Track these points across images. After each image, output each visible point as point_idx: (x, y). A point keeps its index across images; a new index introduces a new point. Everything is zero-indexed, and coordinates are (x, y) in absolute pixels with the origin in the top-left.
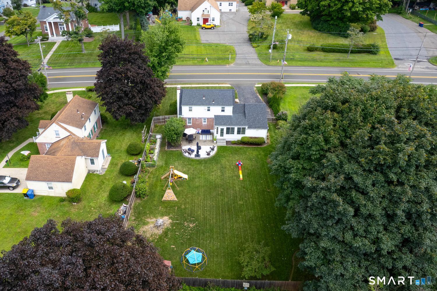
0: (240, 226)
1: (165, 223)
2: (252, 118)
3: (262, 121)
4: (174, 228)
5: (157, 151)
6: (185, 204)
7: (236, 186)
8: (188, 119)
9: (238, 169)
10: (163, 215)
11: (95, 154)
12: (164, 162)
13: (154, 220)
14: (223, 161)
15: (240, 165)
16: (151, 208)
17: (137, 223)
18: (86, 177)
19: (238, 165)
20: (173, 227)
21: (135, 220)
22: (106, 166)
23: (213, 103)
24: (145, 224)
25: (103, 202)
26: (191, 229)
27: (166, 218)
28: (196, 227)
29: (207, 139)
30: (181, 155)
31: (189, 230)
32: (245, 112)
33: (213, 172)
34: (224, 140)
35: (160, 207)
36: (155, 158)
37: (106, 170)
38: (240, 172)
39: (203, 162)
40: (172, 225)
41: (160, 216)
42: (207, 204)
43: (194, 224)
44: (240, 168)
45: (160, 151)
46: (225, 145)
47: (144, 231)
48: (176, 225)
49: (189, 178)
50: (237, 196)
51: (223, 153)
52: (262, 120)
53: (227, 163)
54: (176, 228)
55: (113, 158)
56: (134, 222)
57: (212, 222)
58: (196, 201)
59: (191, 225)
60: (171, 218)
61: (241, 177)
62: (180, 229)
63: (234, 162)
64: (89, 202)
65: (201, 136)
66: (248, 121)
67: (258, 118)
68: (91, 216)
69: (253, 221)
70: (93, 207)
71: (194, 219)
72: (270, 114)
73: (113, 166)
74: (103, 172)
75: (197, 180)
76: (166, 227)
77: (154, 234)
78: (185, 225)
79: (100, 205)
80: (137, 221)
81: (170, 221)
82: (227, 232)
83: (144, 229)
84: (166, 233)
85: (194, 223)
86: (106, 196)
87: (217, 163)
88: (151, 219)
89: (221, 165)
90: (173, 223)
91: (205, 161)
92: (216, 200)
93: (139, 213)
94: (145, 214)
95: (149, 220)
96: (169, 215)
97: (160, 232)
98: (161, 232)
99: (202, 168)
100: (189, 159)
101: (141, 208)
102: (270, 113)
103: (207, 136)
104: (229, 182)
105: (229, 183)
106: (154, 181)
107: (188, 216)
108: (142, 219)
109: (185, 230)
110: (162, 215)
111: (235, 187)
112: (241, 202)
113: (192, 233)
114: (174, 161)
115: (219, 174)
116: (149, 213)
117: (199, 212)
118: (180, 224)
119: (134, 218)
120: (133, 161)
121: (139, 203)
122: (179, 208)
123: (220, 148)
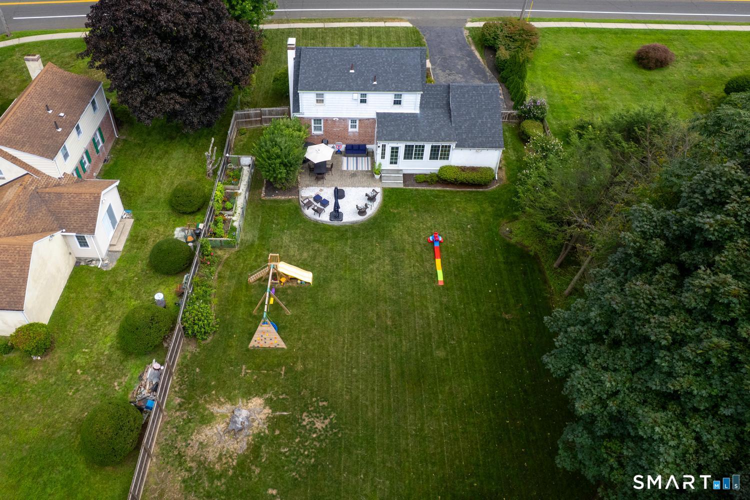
0: (440, 425)
1: (254, 420)
2: (465, 120)
3: (490, 128)
4: (277, 432)
5: (240, 201)
6: (304, 358)
7: (429, 305)
8: (315, 120)
9: (432, 254)
10: (250, 394)
11: (87, 225)
12: (256, 233)
13: (226, 409)
14: (398, 231)
15: (437, 244)
16: (221, 371)
17: (185, 417)
18: (72, 278)
19: (433, 242)
20: (274, 431)
21: (180, 405)
22: (120, 247)
23: (375, 83)
24: (207, 419)
25: (106, 353)
26: (318, 437)
27: (257, 402)
28: (331, 429)
29: (360, 169)
30: (296, 211)
31: (314, 439)
32: (448, 104)
33: (372, 262)
34: (398, 171)
35: (244, 367)
36: (237, 220)
37: (119, 255)
38: (438, 262)
39: (349, 234)
40: (273, 423)
41: (243, 397)
42: (358, 357)
43: (327, 421)
44: (437, 252)
45: (249, 202)
46: (402, 186)
47: (201, 443)
48: (282, 424)
49: (314, 279)
50: (431, 334)
51: (397, 208)
52: (489, 125)
53: (406, 237)
54: (281, 433)
55: (137, 220)
56: (178, 413)
57: (370, 414)
58: (331, 349)
59: (319, 425)
60: (269, 402)
61: (440, 277)
62: (291, 437)
63: (422, 234)
64: (72, 353)
65: (345, 159)
66: (456, 129)
67: (480, 121)
68: (74, 393)
69: (471, 410)
70: (81, 368)
71: (325, 403)
73: (135, 245)
74: (111, 262)
75: (334, 285)
76: (256, 431)
77: (227, 452)
78: (305, 423)
79: (98, 360)
80: (185, 409)
81: (268, 411)
82: (408, 445)
83: (202, 438)
84: (255, 449)
85: (325, 418)
86: (114, 333)
87: (382, 237)
88: (221, 404)
89: (393, 242)
90: (274, 418)
91: (354, 230)
92: (380, 346)
93: (192, 386)
94: (206, 388)
95: (215, 409)
96: (265, 391)
97: (239, 446)
98: (245, 446)
99: (348, 250)
100: (316, 223)
101: (198, 370)
103: (360, 159)
104: (412, 292)
105: (411, 294)
106: (232, 289)
107: (312, 393)
108: (197, 405)
109: (305, 438)
110: (248, 394)
111: (427, 308)
112: (440, 354)
113: (321, 450)
114: (282, 230)
115: (388, 267)
116: (215, 387)
117: (339, 385)
118: (292, 421)
119: (178, 400)
120: (183, 230)
121: (193, 355)
122: (290, 370)
123: (389, 193)
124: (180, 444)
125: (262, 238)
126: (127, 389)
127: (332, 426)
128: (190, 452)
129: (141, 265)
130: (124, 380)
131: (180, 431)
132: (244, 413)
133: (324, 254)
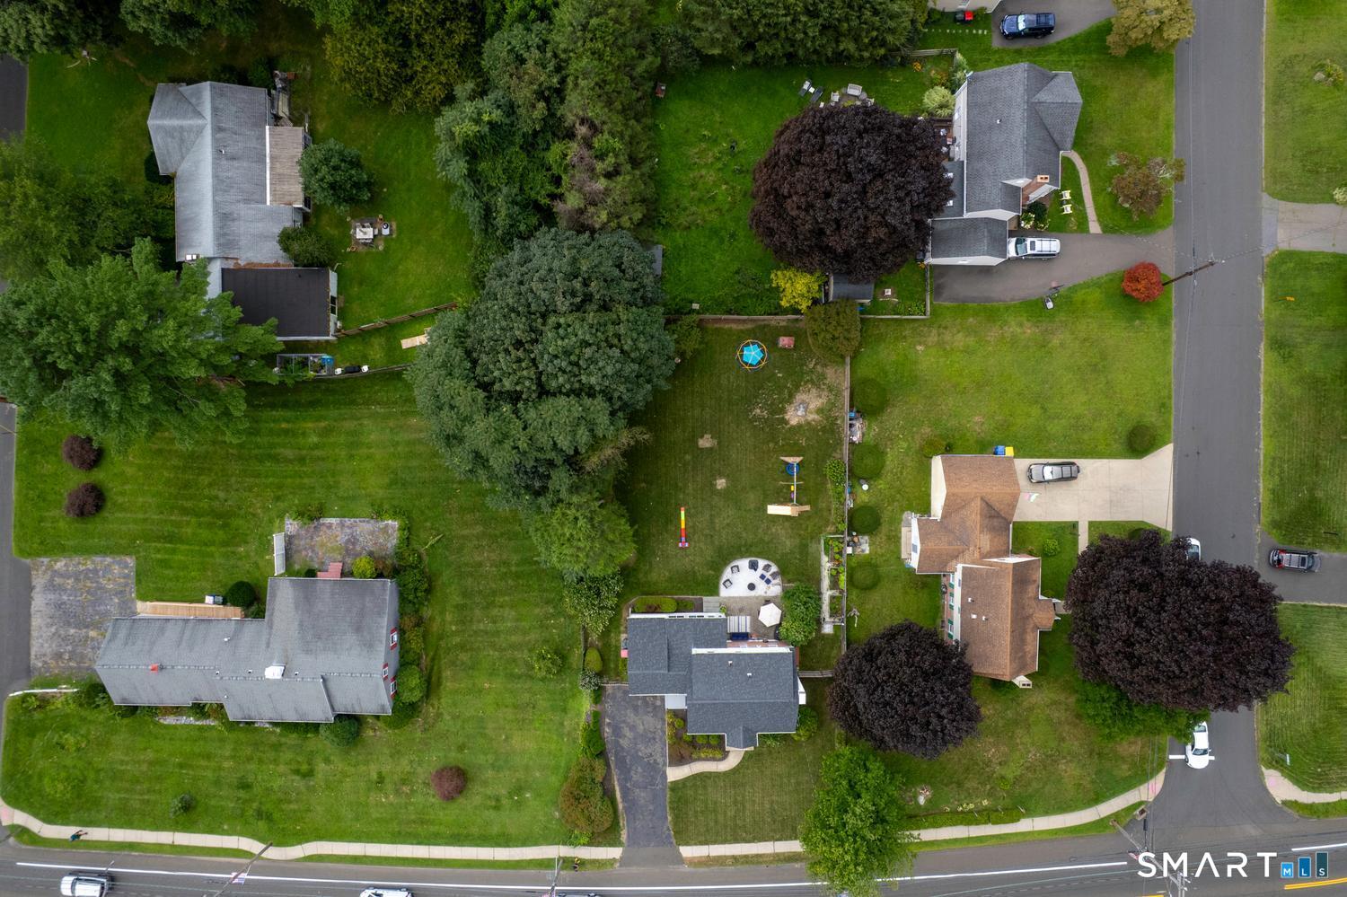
1: (794, 411)
4: (780, 406)
5: (826, 583)
6: (769, 450)
7: (692, 492)
9: (687, 532)
10: (798, 427)
12: (810, 550)
13: (811, 417)
14: (709, 553)
15: (683, 539)
16: (817, 441)
17: (832, 413)
19: (685, 542)
20: (782, 406)
22: (904, 530)
24: (819, 411)
25: (889, 450)
26: (758, 404)
27: (794, 422)
28: (751, 409)
29: (736, 618)
30: (783, 570)
31: (760, 403)
33: (728, 524)
35: (803, 444)
36: (825, 559)
37: (903, 524)
38: (683, 526)
39: (743, 549)
40: (783, 411)
41: (802, 425)
43: (754, 413)
44: (683, 534)
45: (819, 581)
46: (705, 599)
47: (821, 398)
48: (778, 411)
49: (766, 510)
51: (709, 576)
53: (704, 547)
54: (778, 406)
55: (899, 558)
60: (787, 422)
61: (683, 513)
62: (773, 403)
64: (909, 448)
65: (748, 631)
66: (664, 632)
69: (674, 423)
70: (901, 439)
71: (755, 424)
72: (609, 717)
73: (894, 534)
74: (907, 520)
75: (752, 506)
76: (792, 405)
77: (806, 394)
78: (766, 412)
79: (892, 444)
80: (833, 417)
81: (787, 417)
82: (710, 402)
83: (821, 400)
84: (791, 396)
85: (755, 415)
86: (888, 463)
87: (720, 548)
88: (814, 420)
89: (713, 543)
90: (783, 414)
91: (741, 552)
93: (833, 432)
94: (824, 429)
95: (816, 417)
96: (790, 429)
97: (799, 397)
98: (797, 397)
99: (744, 535)
100: (768, 559)
101: (831, 442)
102: (607, 720)
104: (702, 502)
105: (703, 500)
107: (763, 429)
108: (827, 419)
109: (765, 404)
110: (800, 426)
111: (694, 490)
112: (688, 457)
113: (756, 397)
114: (792, 552)
115: (717, 521)
116: (819, 431)
117: (748, 434)
118: (773, 413)
119: (838, 422)
120: (863, 551)
121: (835, 451)
122: (777, 443)
123: (714, 591)
124: (832, 397)
125: (806, 546)
126: (869, 426)
127: (751, 411)
128: (826, 393)
129: (885, 517)
130: (872, 433)
131: (833, 405)
132: (799, 413)
133: (760, 531)
